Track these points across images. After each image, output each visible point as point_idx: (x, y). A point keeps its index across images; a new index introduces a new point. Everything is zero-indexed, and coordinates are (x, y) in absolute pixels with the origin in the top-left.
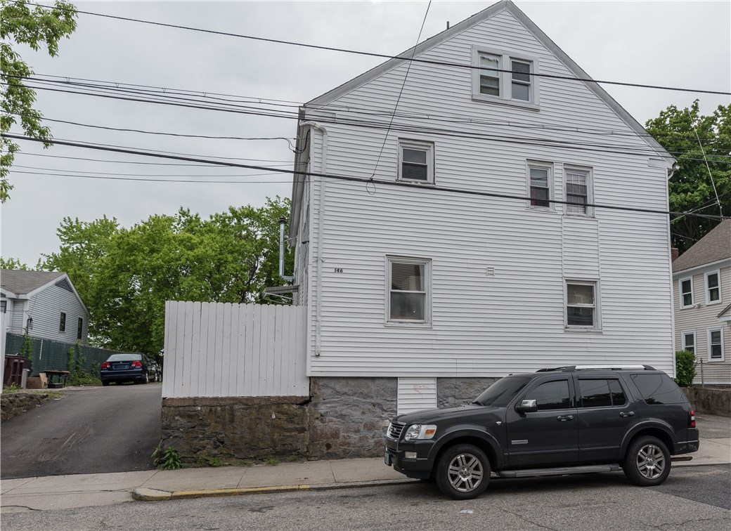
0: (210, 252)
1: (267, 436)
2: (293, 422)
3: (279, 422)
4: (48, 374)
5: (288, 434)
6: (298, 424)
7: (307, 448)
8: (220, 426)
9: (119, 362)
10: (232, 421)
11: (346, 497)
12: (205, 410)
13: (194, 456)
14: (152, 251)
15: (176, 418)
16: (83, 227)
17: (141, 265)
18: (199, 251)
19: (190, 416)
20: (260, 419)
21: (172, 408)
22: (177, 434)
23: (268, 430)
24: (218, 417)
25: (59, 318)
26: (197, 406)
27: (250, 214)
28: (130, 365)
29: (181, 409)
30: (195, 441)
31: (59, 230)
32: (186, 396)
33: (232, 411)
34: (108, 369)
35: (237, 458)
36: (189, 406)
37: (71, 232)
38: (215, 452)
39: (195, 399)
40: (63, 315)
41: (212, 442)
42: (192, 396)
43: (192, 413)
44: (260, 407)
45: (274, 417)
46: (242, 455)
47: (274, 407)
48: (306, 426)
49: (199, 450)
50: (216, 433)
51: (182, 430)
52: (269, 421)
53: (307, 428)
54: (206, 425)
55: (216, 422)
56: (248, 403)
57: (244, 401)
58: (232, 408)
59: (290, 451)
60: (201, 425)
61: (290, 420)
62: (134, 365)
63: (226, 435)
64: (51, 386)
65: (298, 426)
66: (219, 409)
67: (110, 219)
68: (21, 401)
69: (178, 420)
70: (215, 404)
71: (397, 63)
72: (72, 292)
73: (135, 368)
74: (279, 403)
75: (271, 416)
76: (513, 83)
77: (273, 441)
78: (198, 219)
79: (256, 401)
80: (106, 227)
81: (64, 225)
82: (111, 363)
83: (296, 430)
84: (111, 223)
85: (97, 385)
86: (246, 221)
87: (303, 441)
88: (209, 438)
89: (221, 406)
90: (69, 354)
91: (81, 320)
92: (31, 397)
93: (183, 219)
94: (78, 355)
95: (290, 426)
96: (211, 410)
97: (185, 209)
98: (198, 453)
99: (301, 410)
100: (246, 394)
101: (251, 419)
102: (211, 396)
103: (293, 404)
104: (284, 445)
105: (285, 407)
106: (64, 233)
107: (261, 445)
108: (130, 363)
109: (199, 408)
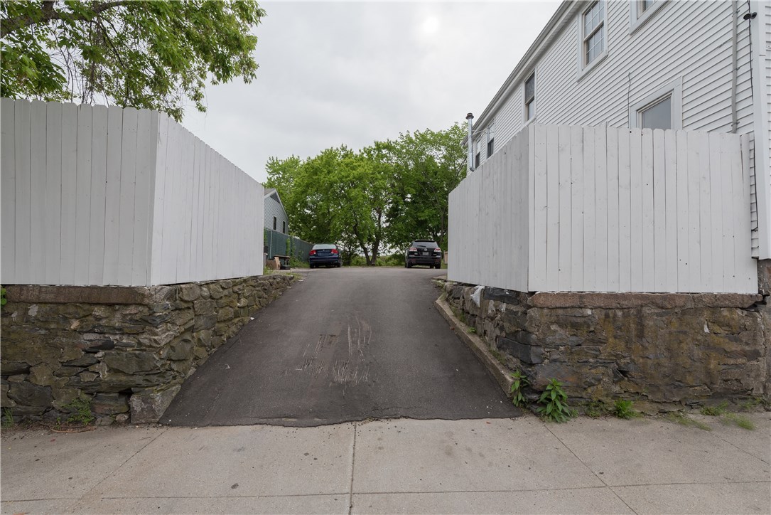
1: (698, 364)
2: (738, 340)
3: (716, 339)
5: (732, 361)
6: (747, 344)
7: (765, 387)
8: (623, 345)
10: (641, 335)
12: (599, 315)
13: (584, 394)
15: (553, 327)
19: (575, 326)
20: (685, 333)
21: (546, 311)
22: (555, 357)
23: (698, 353)
24: (620, 328)
26: (585, 307)
29: (560, 312)
30: (585, 370)
32: (565, 289)
33: (640, 318)
35: (653, 401)
36: (572, 307)
38: (616, 389)
39: (581, 295)
41: (610, 372)
42: (575, 289)
43: (579, 320)
44: (684, 312)
45: (706, 330)
46: (659, 397)
47: (706, 313)
48: (761, 348)
49: (591, 385)
50: (616, 356)
51: (562, 348)
52: (699, 337)
53: (762, 352)
54: (600, 342)
55: (615, 337)
56: (663, 303)
57: (659, 301)
58: (639, 312)
59: (736, 392)
60: (592, 341)
61: (734, 335)
63: (632, 361)
65: (747, 348)
66: (619, 313)
69: (555, 331)
70: (614, 305)
74: (714, 305)
75: (703, 328)
77: (709, 373)
79: (679, 302)
83: (744, 354)
87: (758, 376)
88: (604, 364)
89: (622, 309)
95: (734, 347)
96: (607, 316)
98: (589, 390)
99: (750, 319)
100: (659, 289)
101: (670, 333)
102: (603, 289)
103: (737, 308)
104: (726, 381)
105: (725, 313)
107: (689, 379)
109: (589, 312)
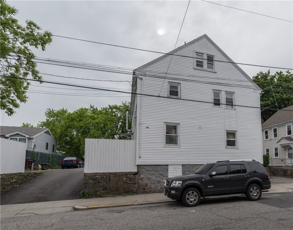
0: (101, 121)
1: (122, 186)
2: (131, 181)
3: (126, 181)
4: (41, 165)
5: (130, 185)
6: (133, 181)
7: (137, 190)
8: (105, 183)
9: (68, 160)
10: (110, 180)
11: (150, 207)
12: (100, 177)
13: (96, 193)
14: (80, 120)
15: (89, 180)
16: (55, 112)
17: (76, 126)
18: (97, 121)
19: (94, 179)
20: (120, 180)
21: (88, 177)
22: (89, 186)
23: (122, 184)
24: (105, 180)
25: (45, 145)
26: (97, 176)
27: (116, 107)
28: (72, 161)
29: (91, 177)
30: (96, 188)
31: (46, 113)
32: (93, 172)
33: (109, 177)
34: (64, 163)
35: (111, 194)
36: (94, 176)
37: (50, 113)
38: (103, 192)
39: (96, 173)
40: (47, 144)
41: (102, 189)
42: (95, 172)
43: (95, 178)
44: (120, 176)
45: (125, 179)
46: (113, 193)
47: (125, 176)
48: (136, 182)
49: (97, 191)
50: (104, 185)
51: (91, 184)
52: (123, 181)
53: (136, 183)
54: (100, 183)
55: (104, 181)
57: (114, 174)
58: (109, 176)
59: (131, 191)
60: (98, 182)
61: (130, 180)
62: (73, 161)
63: (107, 186)
64: (42, 169)
65: (133, 182)
66: (105, 177)
67: (65, 109)
68: (31, 175)
69: (90, 181)
70: (103, 175)
71: (168, 56)
72: (51, 135)
73: (74, 162)
74: (126, 174)
75: (124, 179)
76: (208, 63)
77: (124, 188)
78: (97, 109)
79: (118, 174)
80: (64, 112)
81: (48, 111)
82: (65, 161)
83: (132, 183)
84: (65, 111)
85: (60, 168)
86: (114, 110)
87: (135, 188)
88: (101, 187)
89: (105, 176)
90: (49, 158)
91: (54, 145)
92: (35, 173)
93: (91, 109)
94: (53, 158)
95: (130, 182)
96: (102, 177)
97: (92, 106)
98: (97, 193)
99: (134, 177)
100: (115, 171)
101: (116, 180)
102: (101, 172)
103: (131, 174)
104: (128, 189)
105: (129, 176)
106: (48, 114)
107: (120, 189)
108: (72, 160)
109: (98, 177)
